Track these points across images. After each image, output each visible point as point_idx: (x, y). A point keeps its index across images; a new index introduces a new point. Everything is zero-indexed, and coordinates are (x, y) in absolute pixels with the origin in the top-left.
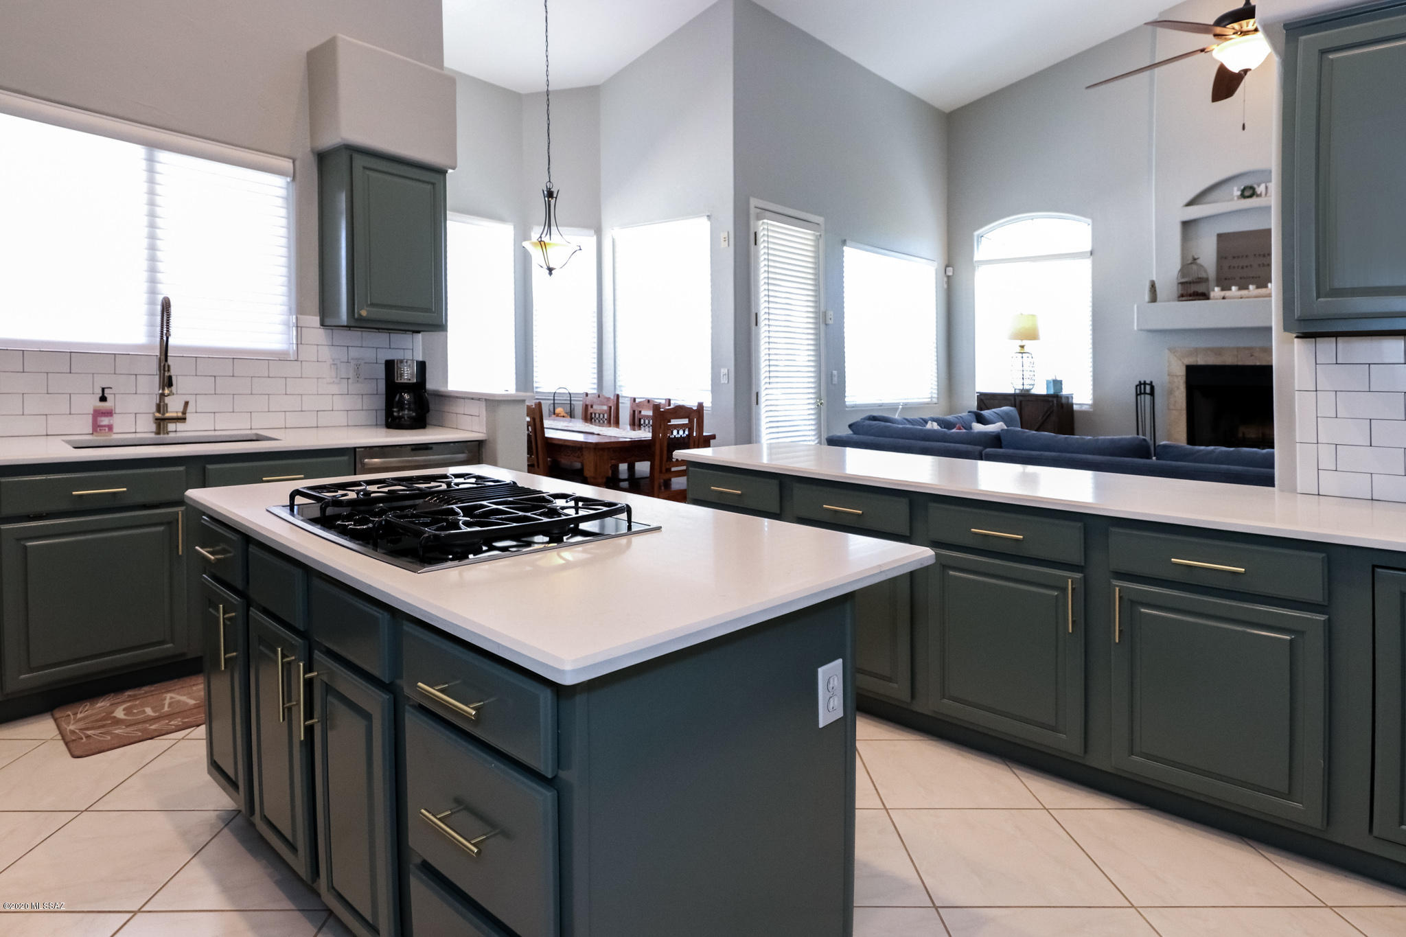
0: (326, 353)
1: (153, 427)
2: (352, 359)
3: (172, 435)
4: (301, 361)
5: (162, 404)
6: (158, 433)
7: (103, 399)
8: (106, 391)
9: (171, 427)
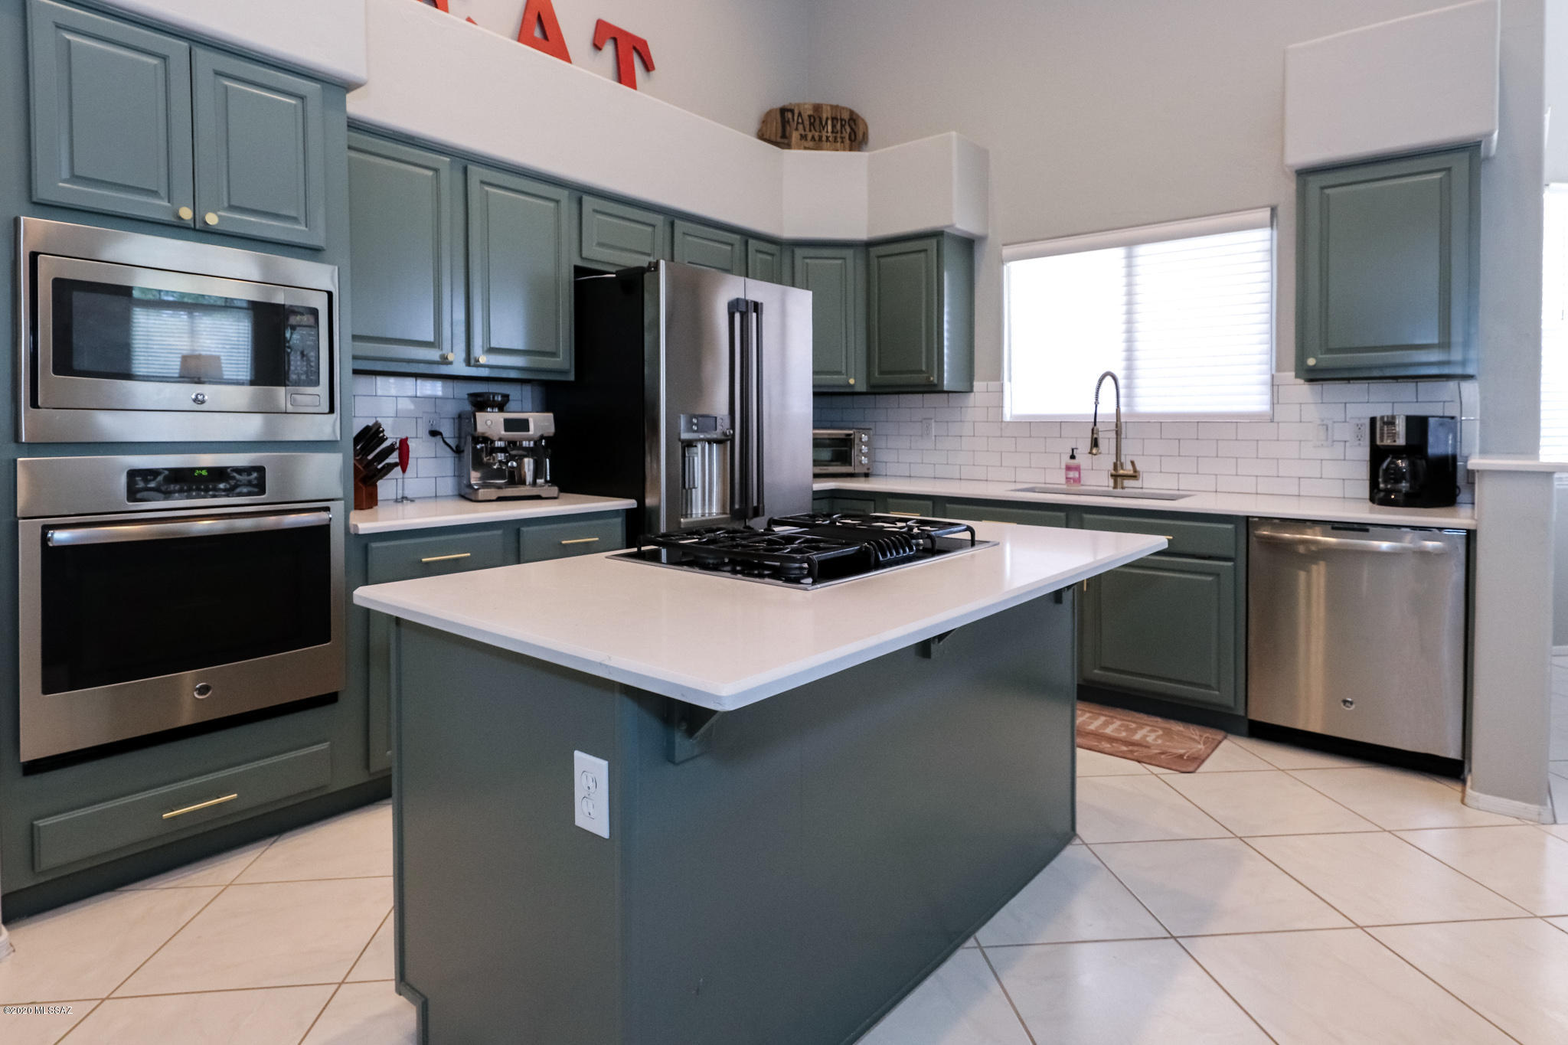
0: (1313, 413)
1: (1111, 482)
2: (1352, 418)
3: (1126, 490)
4: (1278, 423)
5: (1118, 462)
6: (1115, 487)
7: (1073, 457)
8: (1075, 450)
9: (1127, 483)
